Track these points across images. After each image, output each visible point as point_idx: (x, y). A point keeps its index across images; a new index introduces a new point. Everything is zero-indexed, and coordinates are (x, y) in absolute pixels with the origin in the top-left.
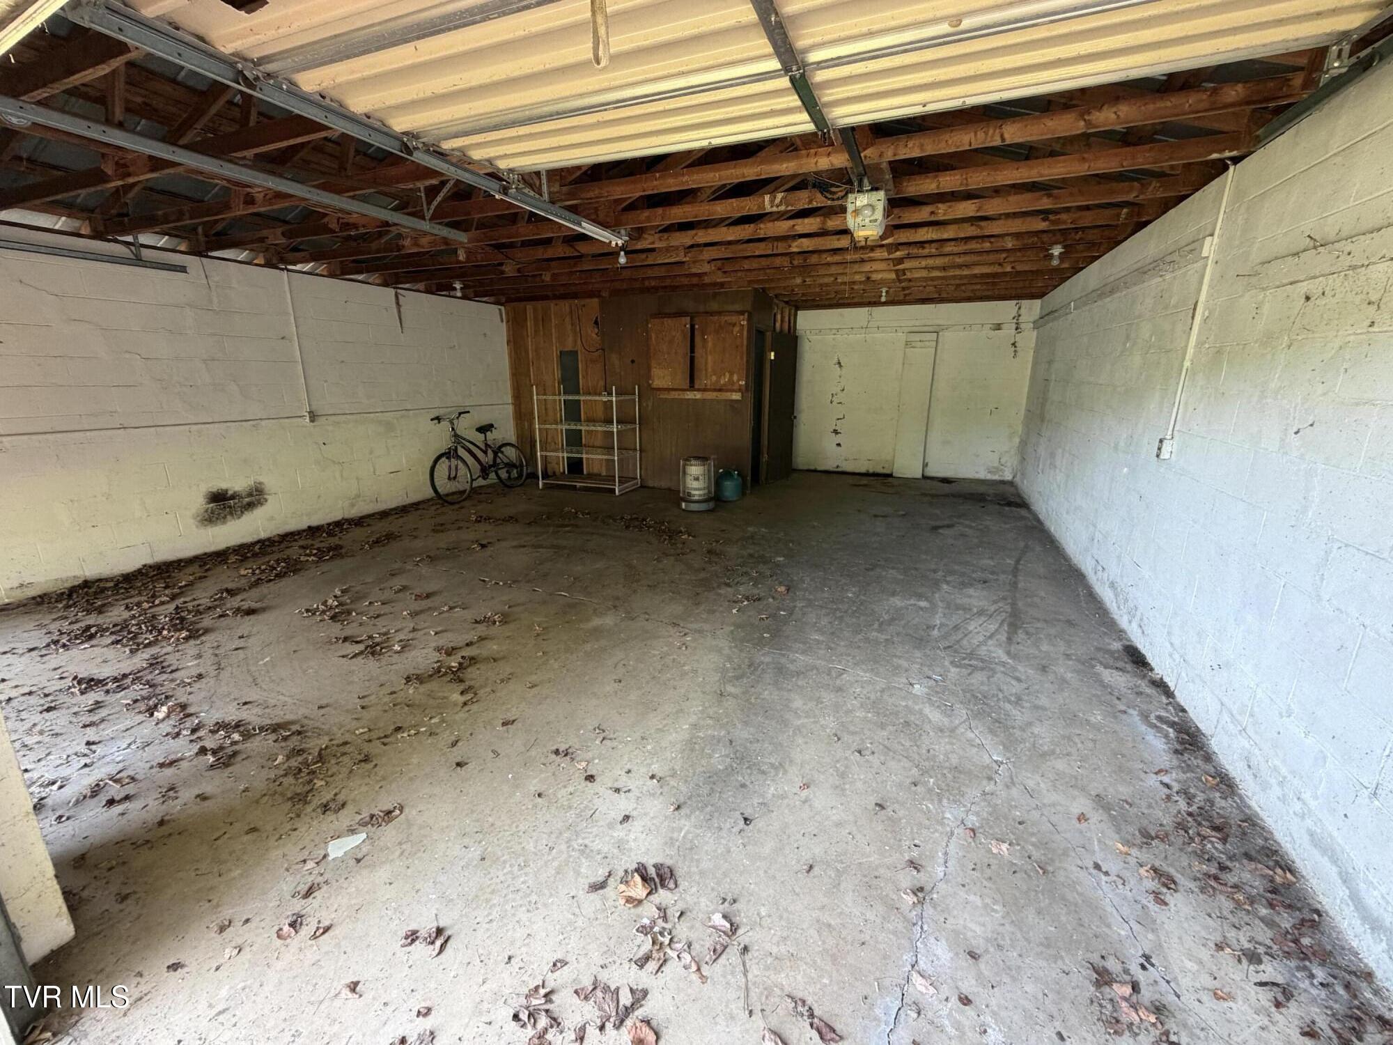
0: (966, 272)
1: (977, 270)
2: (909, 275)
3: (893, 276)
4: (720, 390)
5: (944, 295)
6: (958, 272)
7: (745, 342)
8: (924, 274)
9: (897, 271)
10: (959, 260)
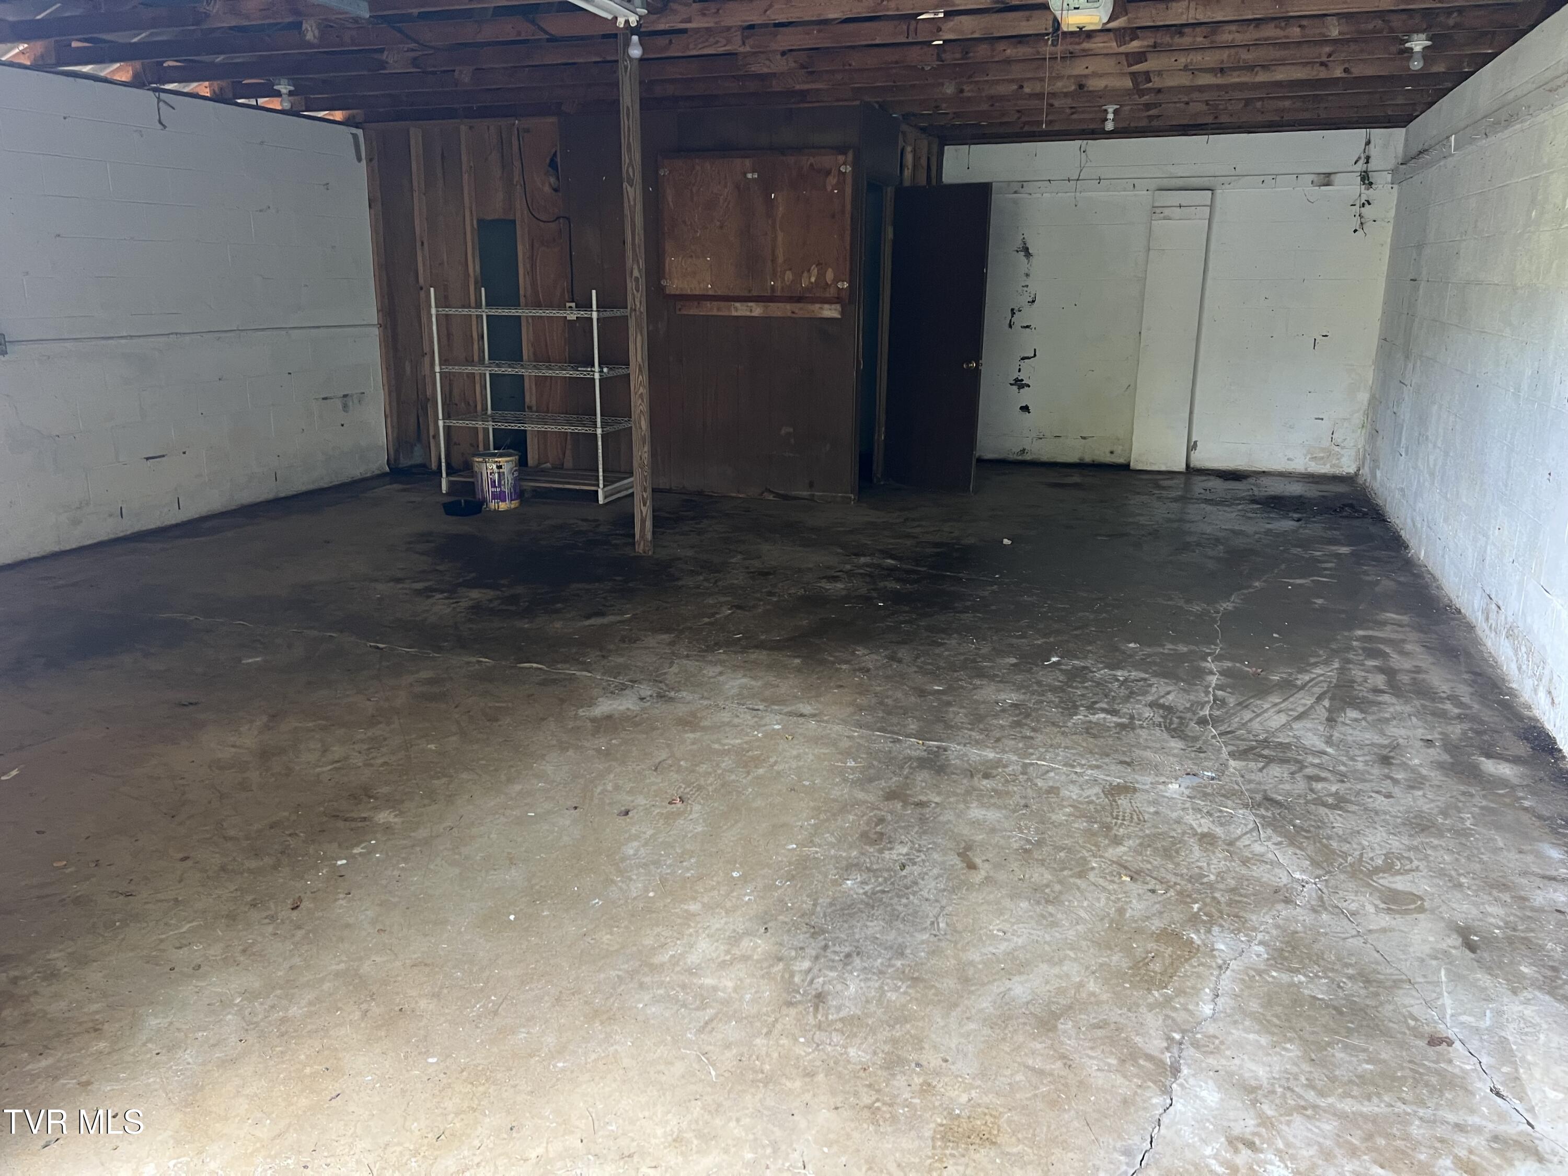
0: (1262, 77)
1: (1280, 75)
2: (1156, 83)
3: (1129, 84)
4: (799, 299)
5: (1224, 119)
6: (1246, 78)
7: (848, 207)
8: (1184, 80)
9: (1133, 75)
10: (1247, 56)
